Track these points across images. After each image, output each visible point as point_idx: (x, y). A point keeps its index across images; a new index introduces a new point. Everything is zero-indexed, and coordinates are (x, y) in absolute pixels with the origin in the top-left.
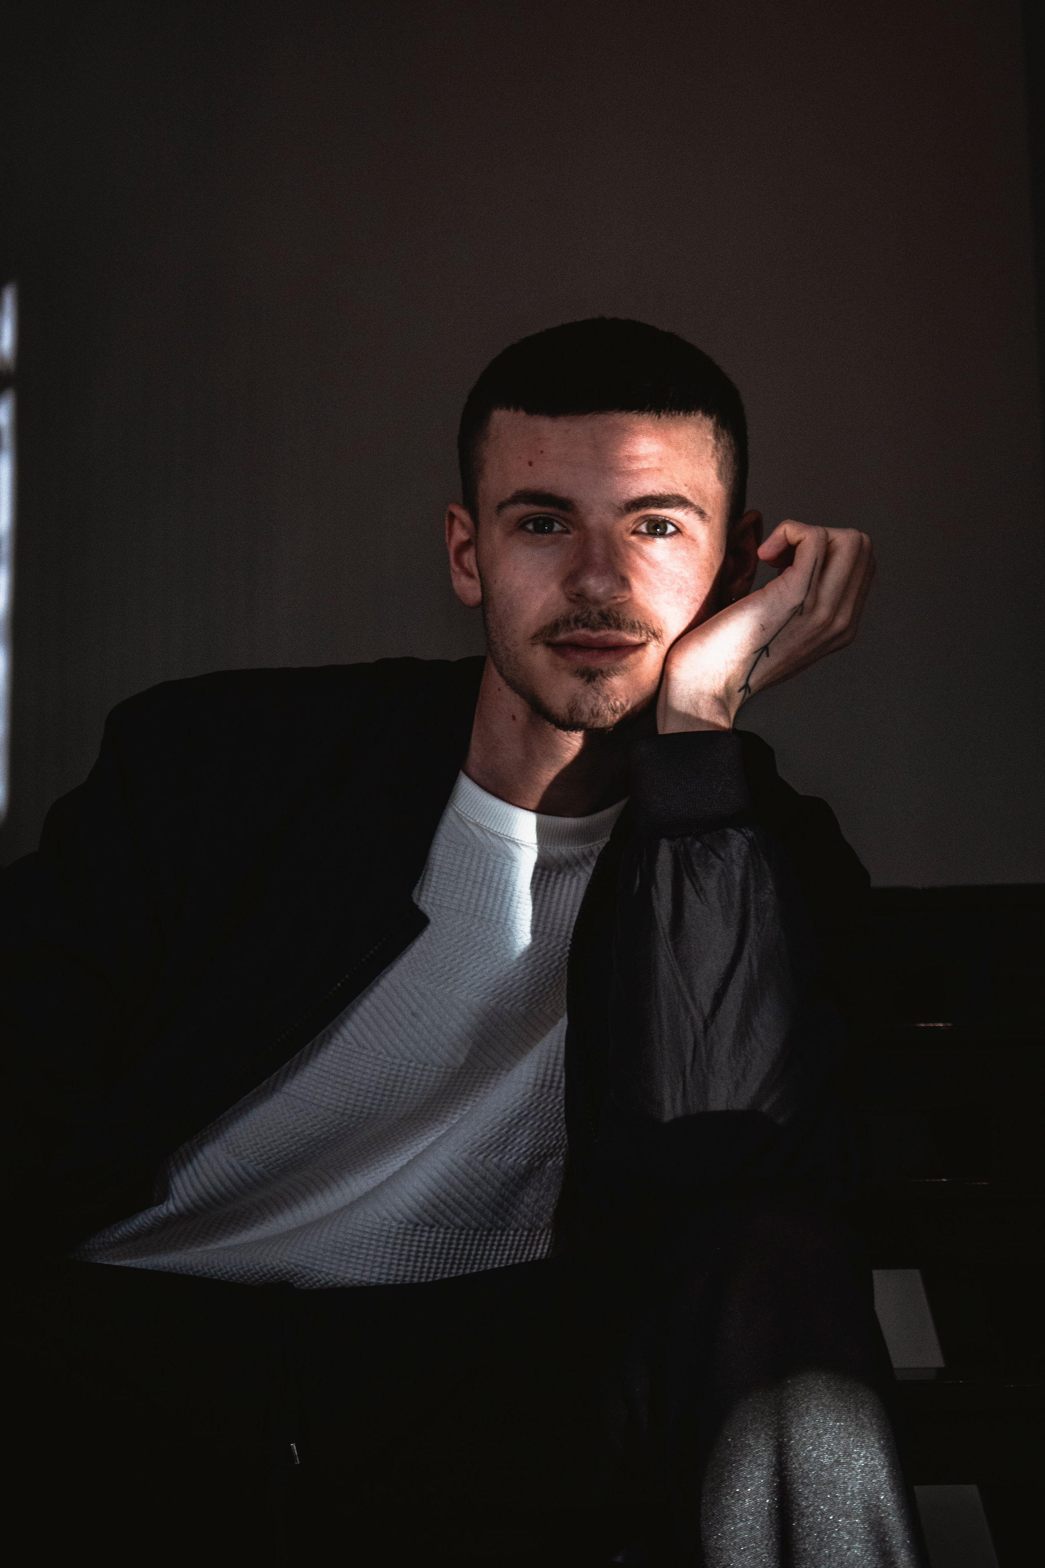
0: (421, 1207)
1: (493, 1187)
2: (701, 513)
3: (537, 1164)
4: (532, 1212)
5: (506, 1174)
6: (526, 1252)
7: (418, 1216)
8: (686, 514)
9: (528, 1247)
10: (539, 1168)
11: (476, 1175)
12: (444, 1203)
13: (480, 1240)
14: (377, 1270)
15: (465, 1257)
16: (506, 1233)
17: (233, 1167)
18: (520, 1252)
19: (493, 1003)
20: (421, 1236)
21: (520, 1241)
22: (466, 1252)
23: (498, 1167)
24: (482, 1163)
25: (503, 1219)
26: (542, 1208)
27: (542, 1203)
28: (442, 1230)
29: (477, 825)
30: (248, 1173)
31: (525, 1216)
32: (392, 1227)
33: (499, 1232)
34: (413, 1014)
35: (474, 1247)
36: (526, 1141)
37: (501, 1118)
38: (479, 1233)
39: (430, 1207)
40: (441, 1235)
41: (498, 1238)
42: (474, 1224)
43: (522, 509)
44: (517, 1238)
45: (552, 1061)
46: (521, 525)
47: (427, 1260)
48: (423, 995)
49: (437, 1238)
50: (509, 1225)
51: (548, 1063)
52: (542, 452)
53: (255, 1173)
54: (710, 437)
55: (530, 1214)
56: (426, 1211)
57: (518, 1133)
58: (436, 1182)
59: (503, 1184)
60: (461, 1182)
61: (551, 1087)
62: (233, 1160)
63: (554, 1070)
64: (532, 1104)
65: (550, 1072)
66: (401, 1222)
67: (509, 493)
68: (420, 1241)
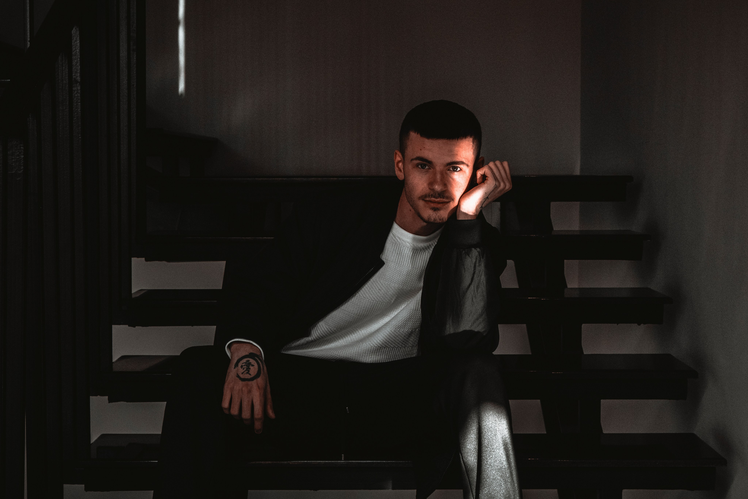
0: (382, 343)
1: (402, 337)
2: (468, 166)
3: (414, 330)
4: (413, 342)
5: (405, 334)
6: (411, 352)
7: (381, 345)
8: (464, 166)
9: (411, 351)
10: (414, 331)
11: (397, 334)
12: (388, 342)
13: (398, 350)
14: (370, 359)
15: (394, 355)
16: (405, 348)
17: (327, 329)
18: (409, 353)
19: (401, 287)
20: (382, 350)
21: (409, 350)
22: (394, 353)
23: (403, 332)
24: (399, 331)
25: (404, 345)
26: (415, 341)
27: (415, 340)
28: (387, 348)
29: (398, 237)
30: (332, 331)
31: (411, 344)
32: (374, 348)
33: (403, 348)
34: (379, 289)
35: (397, 352)
36: (411, 325)
37: (404, 319)
38: (398, 348)
39: (384, 343)
40: (387, 350)
41: (403, 349)
42: (396, 346)
43: (418, 162)
44: (408, 349)
45: (418, 303)
46: (417, 165)
47: (384, 356)
48: (382, 284)
49: (386, 350)
50: (406, 346)
51: (417, 304)
52: (424, 148)
53: (333, 331)
54: (471, 143)
55: (412, 343)
56: (383, 344)
57: (409, 323)
58: (386, 336)
59: (404, 336)
60: (393, 336)
61: (417, 310)
62: (327, 327)
63: (418, 306)
64: (412, 315)
65: (417, 306)
66: (376, 347)
67: (415, 157)
68: (381, 351)
